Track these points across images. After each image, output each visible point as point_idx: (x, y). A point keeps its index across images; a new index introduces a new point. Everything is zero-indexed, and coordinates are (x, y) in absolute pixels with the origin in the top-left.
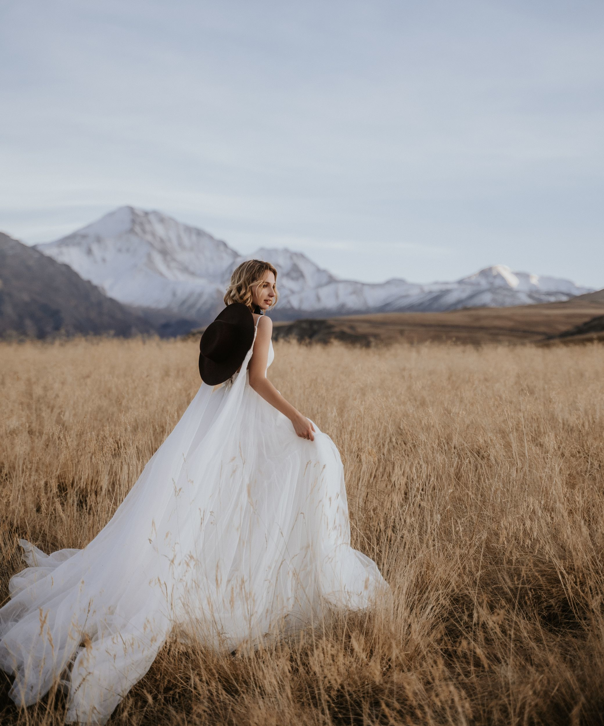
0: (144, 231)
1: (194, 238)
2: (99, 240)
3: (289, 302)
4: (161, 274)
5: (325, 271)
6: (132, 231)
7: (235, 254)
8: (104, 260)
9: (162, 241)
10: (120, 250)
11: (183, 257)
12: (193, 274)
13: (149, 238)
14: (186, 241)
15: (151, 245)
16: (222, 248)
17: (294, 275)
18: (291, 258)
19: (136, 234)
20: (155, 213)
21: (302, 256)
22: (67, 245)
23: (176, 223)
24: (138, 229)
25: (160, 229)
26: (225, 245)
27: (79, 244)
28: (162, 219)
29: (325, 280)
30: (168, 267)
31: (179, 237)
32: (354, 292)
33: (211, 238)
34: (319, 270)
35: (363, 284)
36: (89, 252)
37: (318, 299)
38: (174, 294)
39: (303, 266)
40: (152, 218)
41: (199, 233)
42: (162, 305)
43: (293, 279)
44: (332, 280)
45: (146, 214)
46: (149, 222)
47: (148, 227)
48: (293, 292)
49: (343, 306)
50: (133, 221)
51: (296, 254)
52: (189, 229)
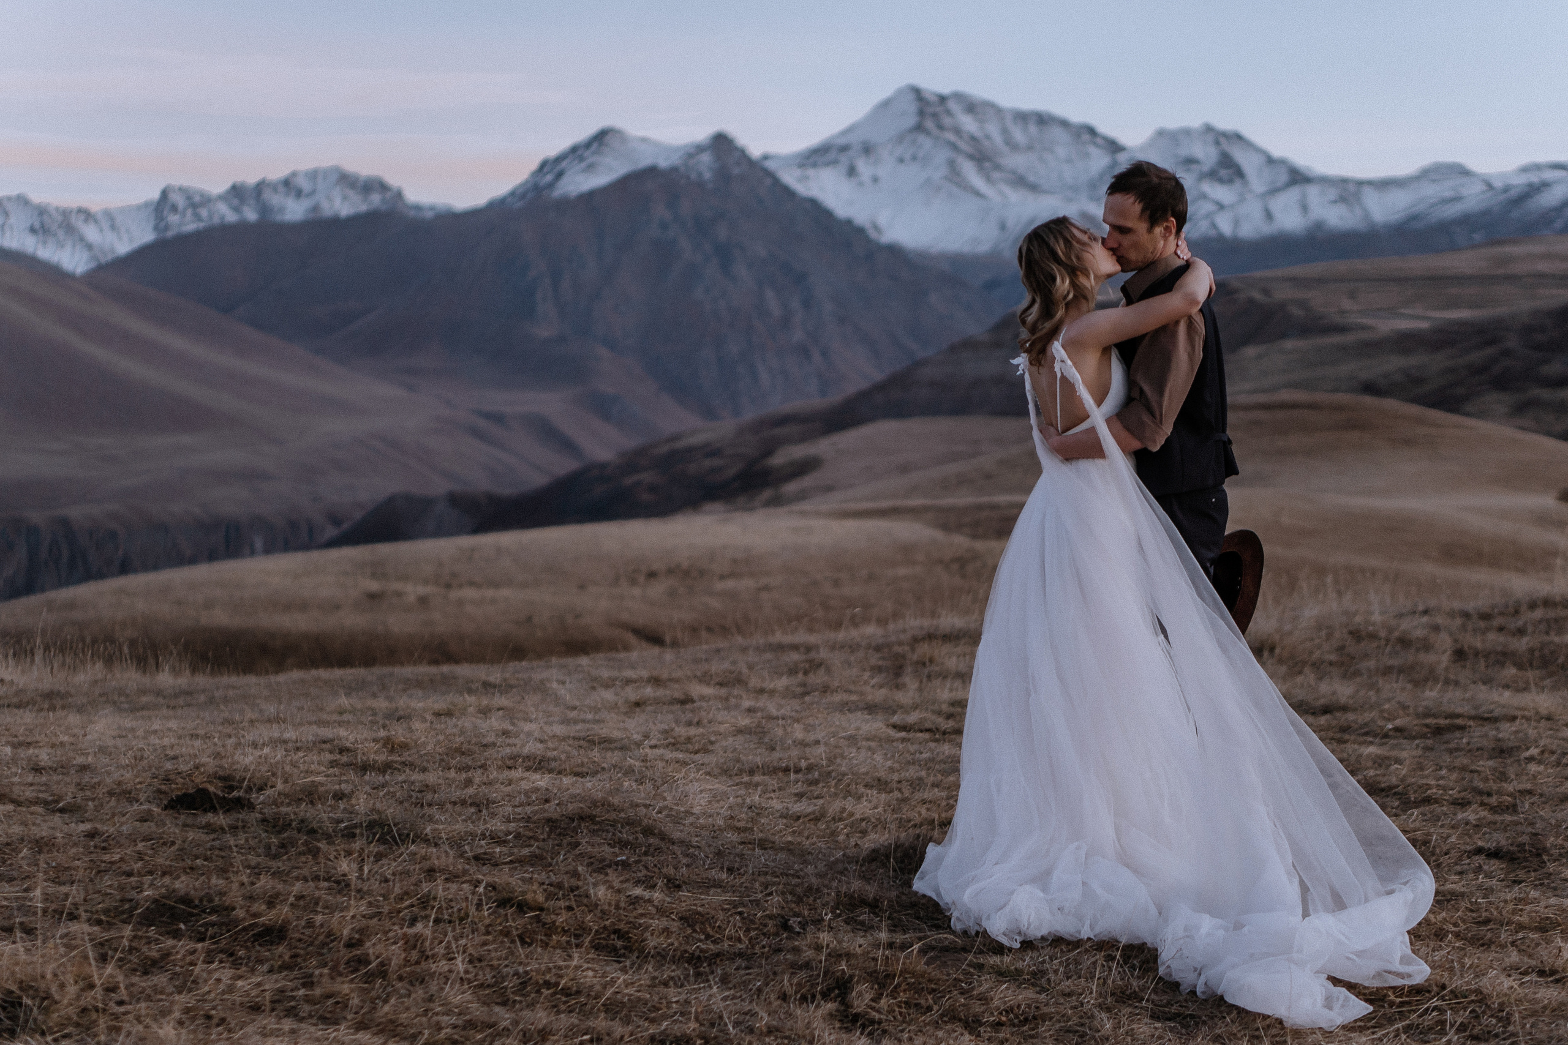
0: (941, 127)
1: (1033, 129)
2: (867, 149)
3: (1214, 226)
4: (978, 194)
5: (1282, 162)
6: (919, 128)
7: (1114, 147)
8: (875, 180)
9: (973, 139)
10: (901, 160)
11: (1016, 161)
12: (1033, 188)
13: (950, 136)
14: (1018, 135)
15: (954, 147)
16: (1086, 137)
17: (1223, 173)
18: (1217, 143)
19: (927, 133)
20: (958, 96)
21: (1238, 137)
22: (814, 165)
23: (998, 111)
24: (929, 124)
25: (968, 124)
26: (1092, 131)
27: (834, 163)
28: (972, 107)
29: (1283, 177)
30: (988, 179)
31: (1005, 132)
32: (1342, 199)
33: (1064, 124)
34: (1270, 161)
35: (1360, 183)
36: (852, 172)
37: (1269, 215)
38: (1003, 227)
39: (1240, 156)
40: (952, 105)
41: (1043, 120)
42: (984, 248)
43: (1221, 181)
44: (1298, 177)
45: (943, 99)
46: (949, 113)
47: (947, 121)
48: (1221, 207)
49: (1319, 226)
50: (921, 113)
51: (1225, 135)
52: (1022, 117)
